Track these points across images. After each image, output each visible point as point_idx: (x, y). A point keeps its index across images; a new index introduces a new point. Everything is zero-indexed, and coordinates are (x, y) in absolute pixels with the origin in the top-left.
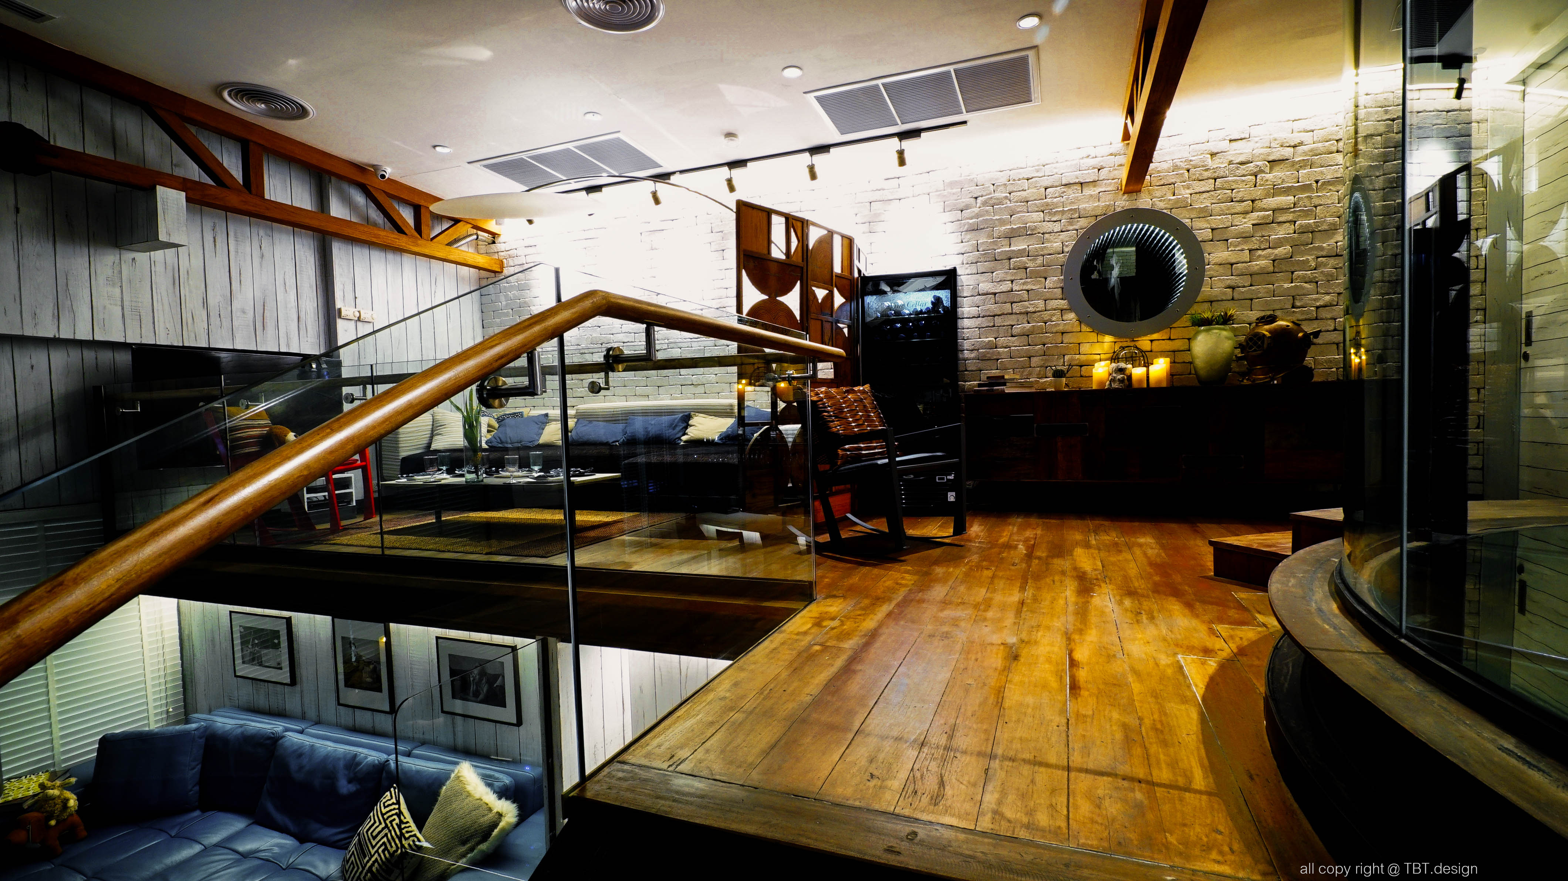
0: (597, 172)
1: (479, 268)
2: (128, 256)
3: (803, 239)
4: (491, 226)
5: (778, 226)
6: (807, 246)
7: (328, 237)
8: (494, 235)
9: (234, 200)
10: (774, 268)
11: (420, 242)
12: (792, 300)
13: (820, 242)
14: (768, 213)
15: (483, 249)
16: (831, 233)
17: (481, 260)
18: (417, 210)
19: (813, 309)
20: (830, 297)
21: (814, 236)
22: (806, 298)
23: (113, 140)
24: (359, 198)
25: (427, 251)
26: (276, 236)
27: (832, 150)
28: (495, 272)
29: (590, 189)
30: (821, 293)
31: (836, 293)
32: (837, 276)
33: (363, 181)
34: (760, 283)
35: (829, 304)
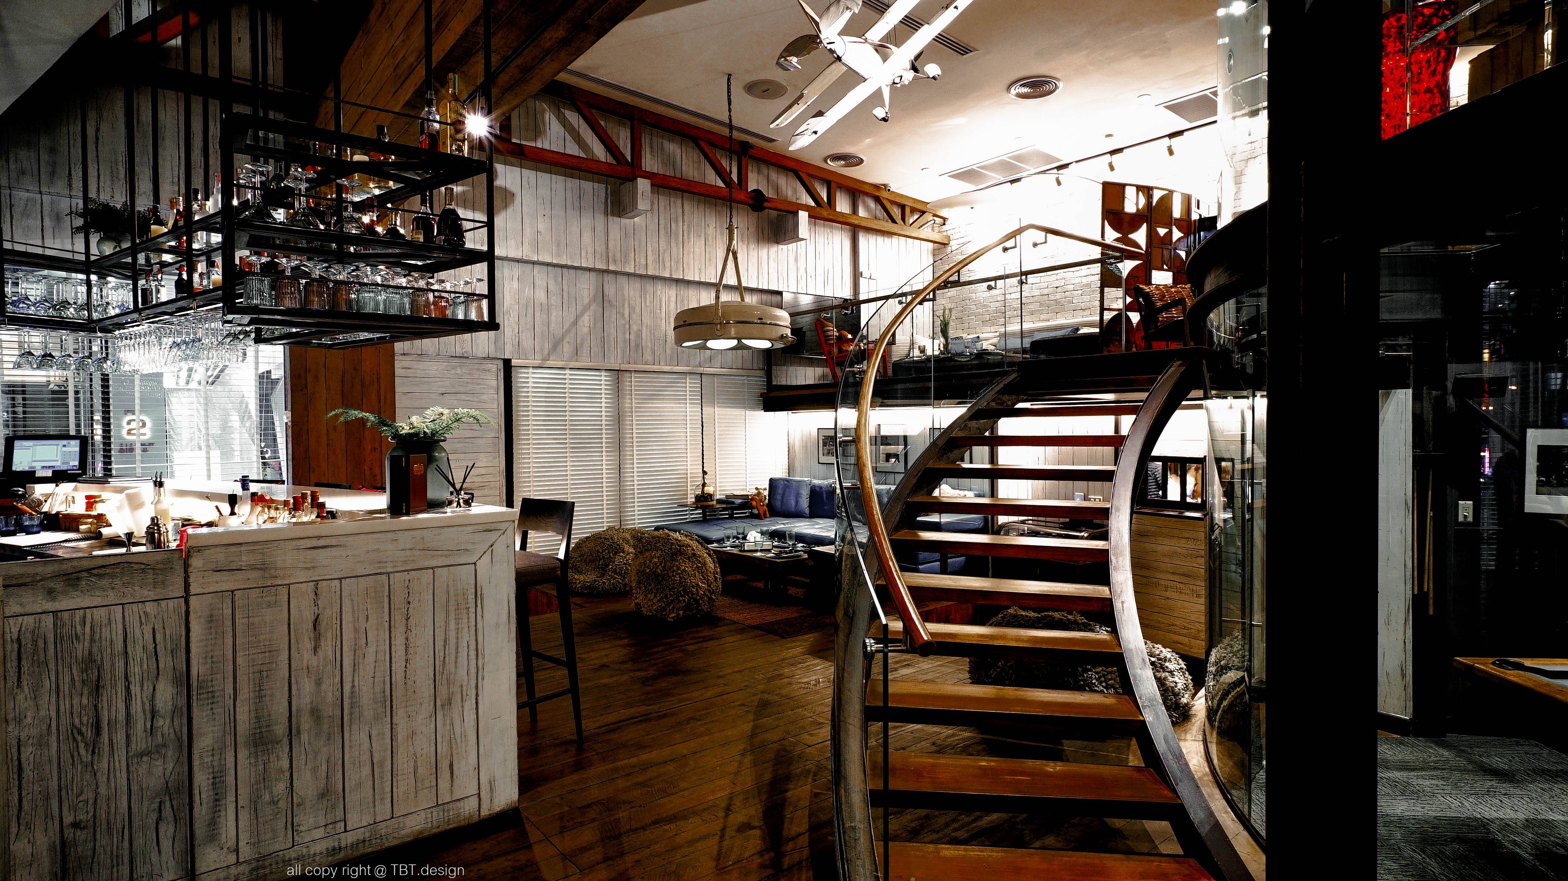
0: (1020, 170)
1: (934, 242)
2: (781, 247)
3: (1149, 197)
4: (943, 213)
5: (1130, 192)
6: (1151, 203)
7: (857, 229)
8: (945, 219)
9: (825, 214)
10: (1126, 219)
11: (905, 227)
12: (1140, 236)
13: (1162, 199)
14: (1123, 186)
15: (937, 229)
16: (1171, 192)
17: (937, 237)
18: (903, 207)
19: (1155, 241)
20: (1170, 233)
21: (1157, 195)
22: (1151, 235)
23: (777, 190)
24: (872, 204)
25: (907, 233)
26: (834, 232)
27: (1185, 133)
28: (944, 244)
29: (1012, 182)
30: (1162, 231)
31: (1174, 229)
32: (1175, 219)
33: (877, 194)
34: (1116, 227)
35: (1168, 238)
